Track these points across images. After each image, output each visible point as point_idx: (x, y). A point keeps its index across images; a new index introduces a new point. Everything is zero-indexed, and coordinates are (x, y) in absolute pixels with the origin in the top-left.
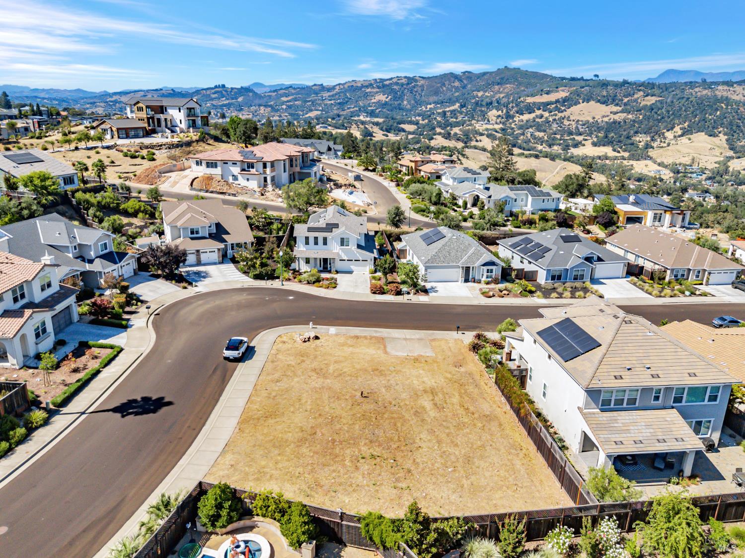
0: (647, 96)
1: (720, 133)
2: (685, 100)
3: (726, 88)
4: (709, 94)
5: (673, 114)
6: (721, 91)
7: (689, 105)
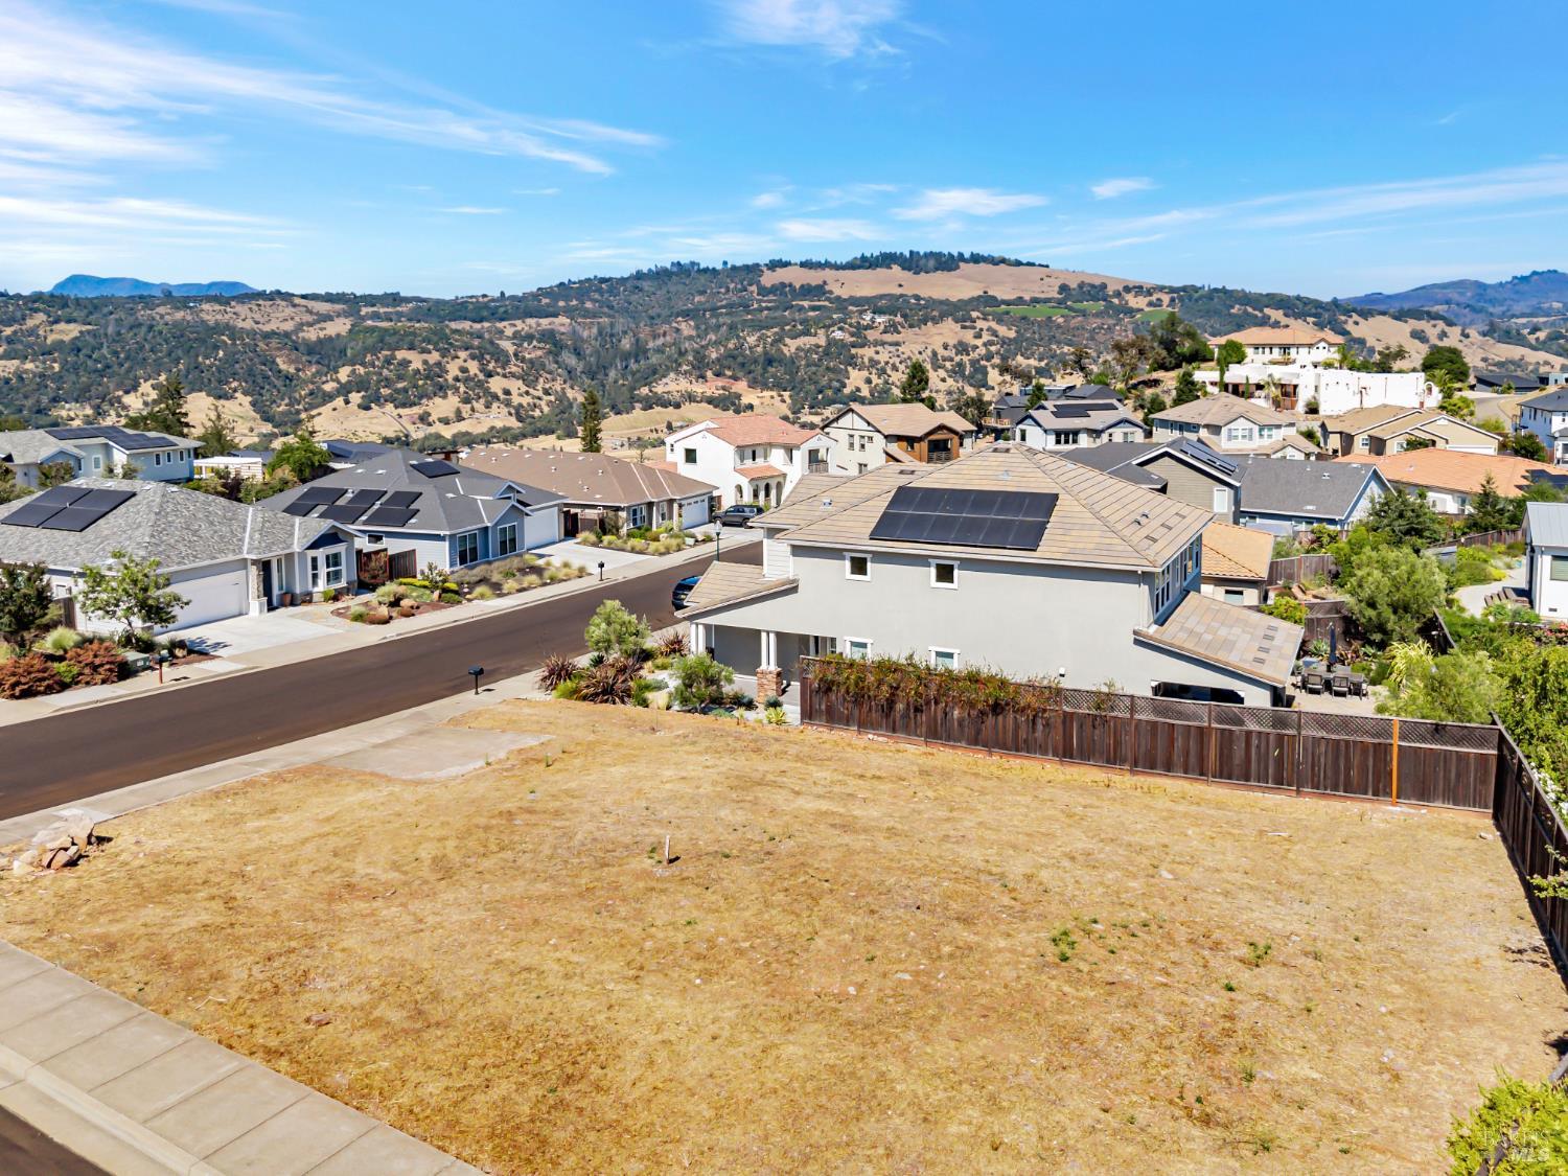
0: (57, 322)
1: (235, 391)
2: (144, 329)
3: (217, 307)
4: (189, 318)
5: (127, 358)
6: (210, 313)
7: (159, 340)
